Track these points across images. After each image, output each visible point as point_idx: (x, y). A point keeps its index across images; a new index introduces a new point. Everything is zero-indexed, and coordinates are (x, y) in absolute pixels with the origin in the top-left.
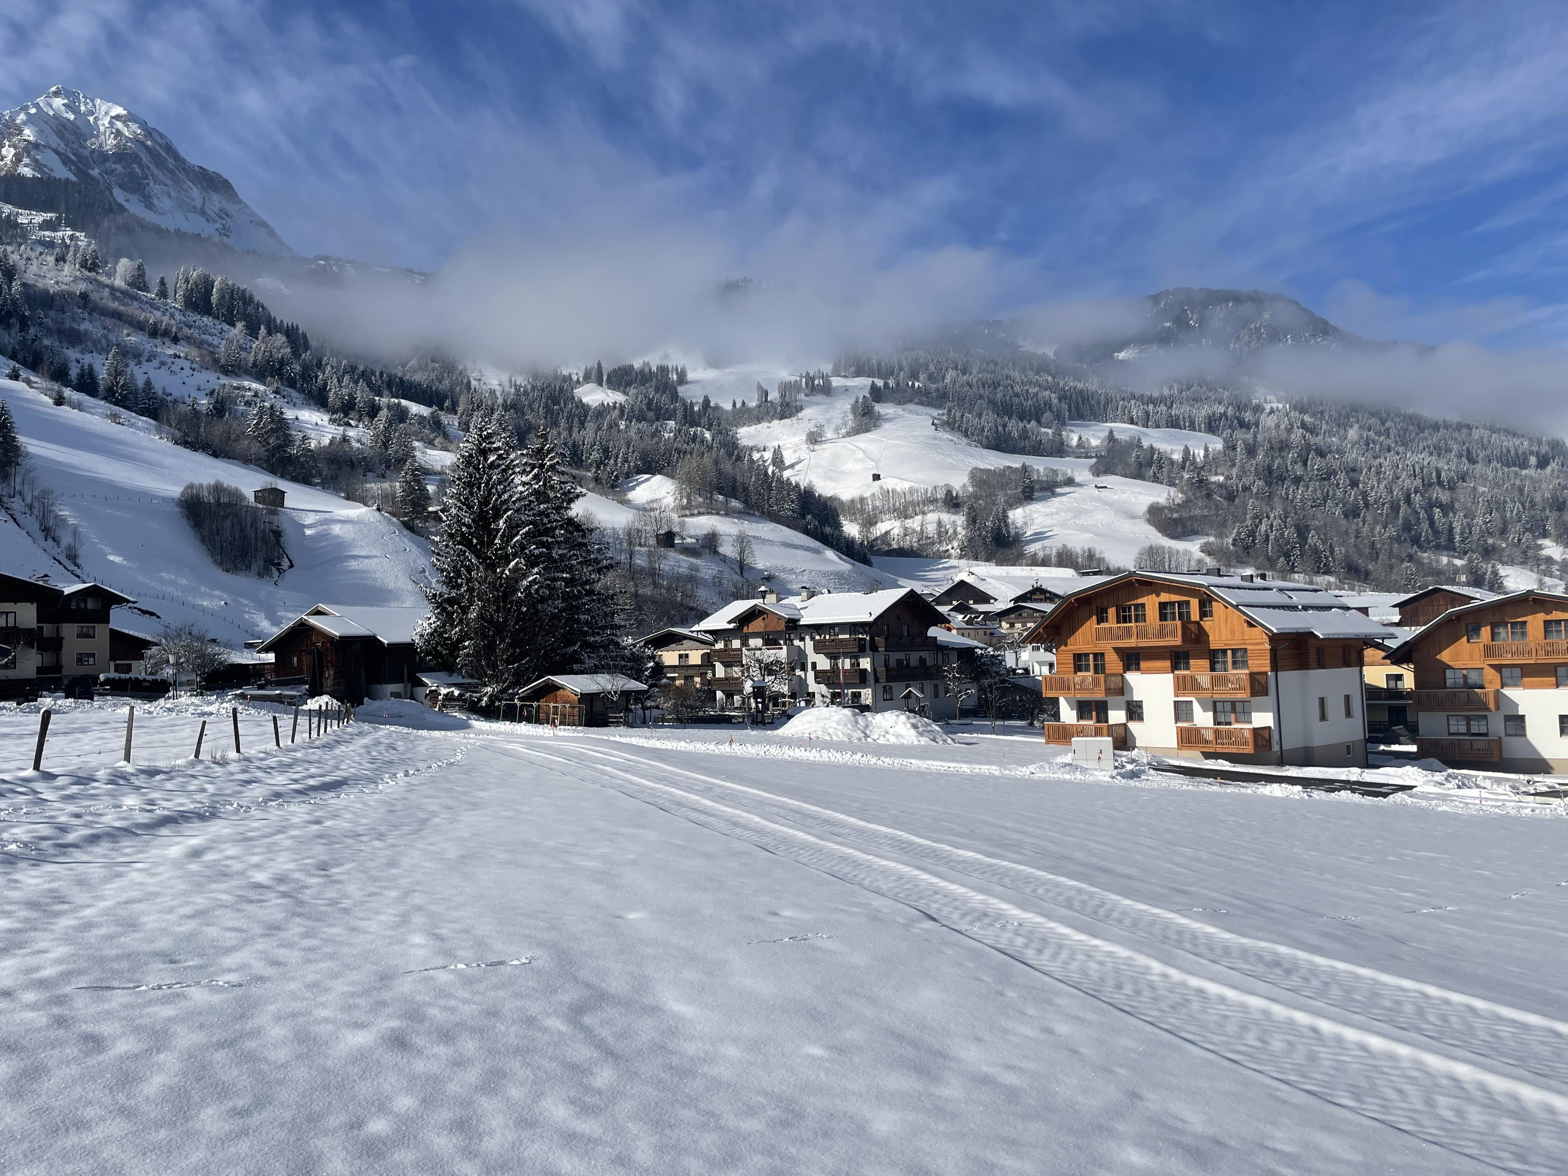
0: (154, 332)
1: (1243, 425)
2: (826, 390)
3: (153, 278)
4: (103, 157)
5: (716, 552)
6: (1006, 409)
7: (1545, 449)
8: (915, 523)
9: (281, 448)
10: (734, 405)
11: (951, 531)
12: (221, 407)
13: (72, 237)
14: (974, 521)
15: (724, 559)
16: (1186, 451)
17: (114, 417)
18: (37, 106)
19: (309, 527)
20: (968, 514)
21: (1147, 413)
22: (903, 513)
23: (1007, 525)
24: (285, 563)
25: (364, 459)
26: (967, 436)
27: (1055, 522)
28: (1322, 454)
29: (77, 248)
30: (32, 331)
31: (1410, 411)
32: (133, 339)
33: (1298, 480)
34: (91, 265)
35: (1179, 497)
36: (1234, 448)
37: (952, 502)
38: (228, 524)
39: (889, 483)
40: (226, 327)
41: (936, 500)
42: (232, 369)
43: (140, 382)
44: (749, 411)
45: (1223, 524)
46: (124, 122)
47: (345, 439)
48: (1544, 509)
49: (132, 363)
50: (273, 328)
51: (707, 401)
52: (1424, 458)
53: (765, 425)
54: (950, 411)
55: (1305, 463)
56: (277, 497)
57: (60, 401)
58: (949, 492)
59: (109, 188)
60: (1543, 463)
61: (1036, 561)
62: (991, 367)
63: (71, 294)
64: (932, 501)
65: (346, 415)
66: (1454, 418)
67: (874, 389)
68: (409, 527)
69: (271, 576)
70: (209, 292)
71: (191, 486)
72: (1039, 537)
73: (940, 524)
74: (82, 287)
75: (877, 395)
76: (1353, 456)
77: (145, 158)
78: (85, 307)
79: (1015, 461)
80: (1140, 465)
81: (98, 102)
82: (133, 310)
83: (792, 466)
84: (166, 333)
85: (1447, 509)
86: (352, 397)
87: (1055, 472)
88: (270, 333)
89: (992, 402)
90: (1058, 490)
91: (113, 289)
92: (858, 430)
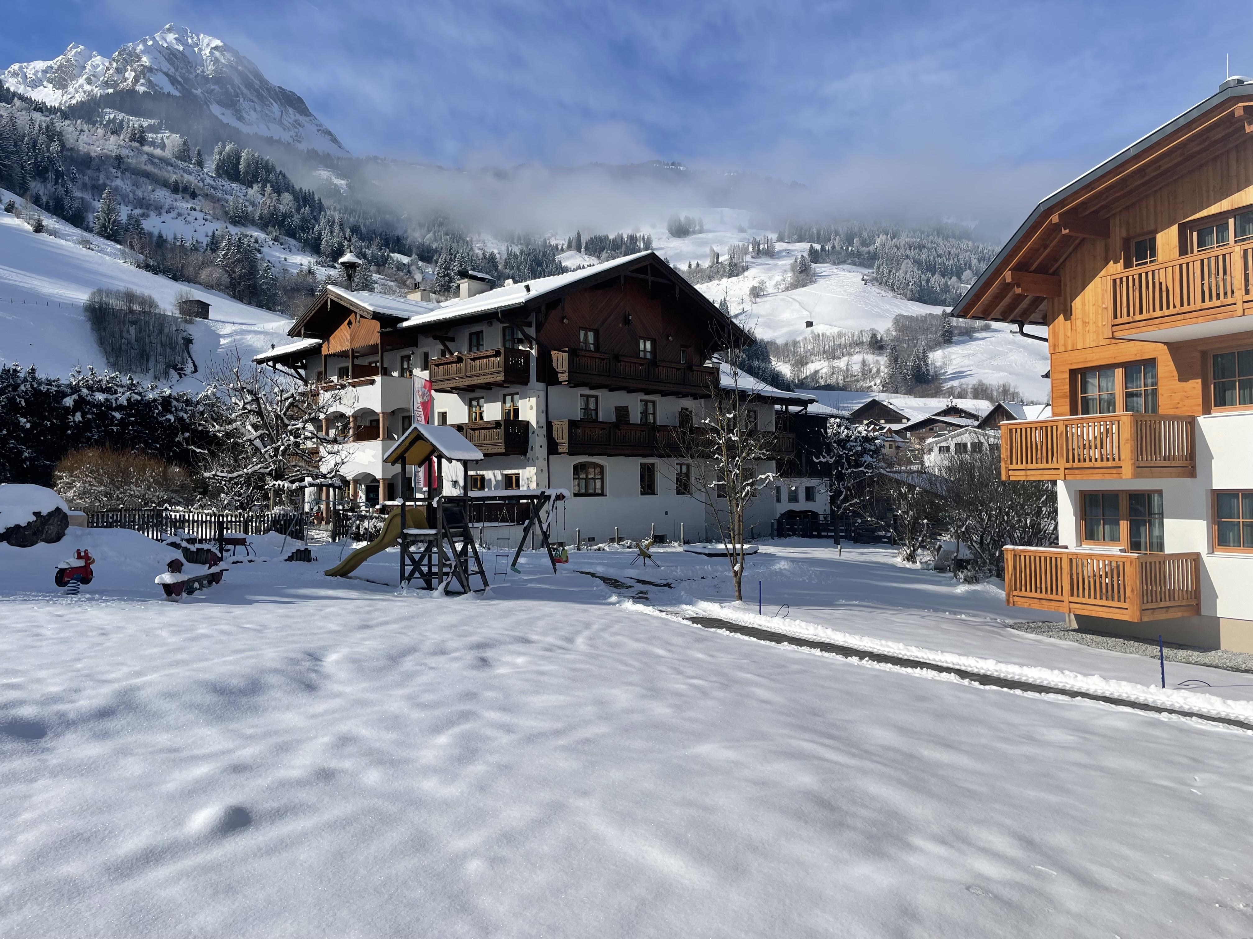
2: (770, 253)
4: (206, 79)
6: (929, 268)
8: (842, 363)
10: (690, 266)
11: (874, 370)
14: (896, 361)
18: (154, 39)
20: (891, 355)
22: (831, 354)
23: (927, 365)
26: (893, 290)
27: (972, 363)
37: (876, 346)
39: (819, 328)
41: (862, 343)
44: (702, 270)
46: (221, 52)
53: (715, 282)
54: (878, 268)
58: (874, 336)
59: (207, 103)
61: (952, 395)
64: (859, 344)
67: (812, 251)
70: (238, 162)
72: (958, 375)
73: (864, 363)
75: (815, 256)
77: (237, 80)
79: (935, 311)
81: (201, 36)
83: (736, 316)
89: (916, 262)
90: (975, 336)
92: (796, 285)
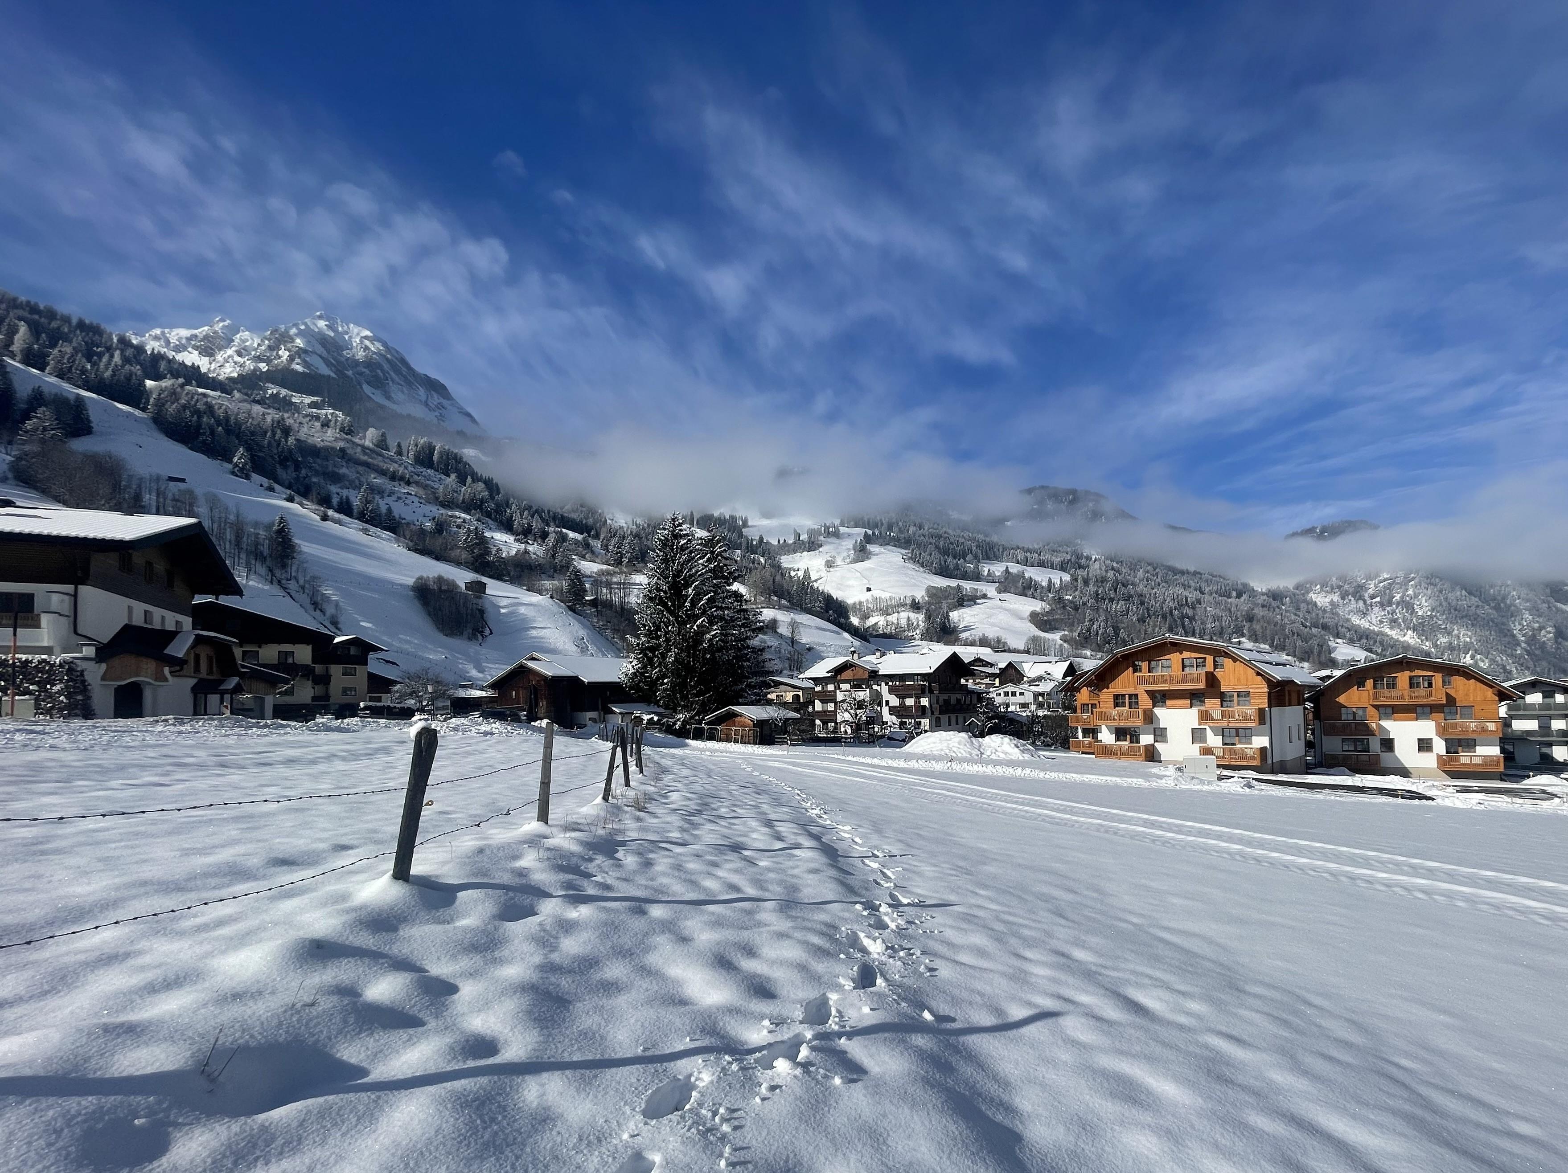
0: (393, 477)
1: (1080, 567)
2: (837, 535)
3: (393, 444)
4: (356, 363)
5: (776, 632)
6: (945, 552)
7: (1240, 587)
8: (893, 618)
9: (482, 556)
10: (779, 541)
11: (915, 624)
12: (441, 527)
13: (332, 414)
14: (930, 618)
15: (781, 636)
16: (1050, 580)
17: (365, 531)
18: (306, 324)
19: (503, 607)
20: (926, 613)
21: (1027, 558)
22: (886, 612)
23: (949, 621)
24: (487, 632)
25: (539, 565)
26: (923, 566)
27: (976, 620)
28: (1125, 585)
29: (336, 421)
30: (303, 472)
31: (1169, 564)
32: (378, 481)
33: (1112, 600)
34: (348, 431)
35: (1047, 608)
36: (1076, 580)
37: (915, 606)
38: (447, 603)
39: (876, 593)
40: (443, 477)
41: (906, 605)
42: (448, 504)
43: (384, 509)
44: (788, 545)
45: (1072, 624)
46: (371, 341)
47: (526, 552)
48: (1242, 621)
49: (377, 497)
50: (476, 478)
51: (761, 539)
52: (1180, 591)
53: (798, 554)
54: (913, 550)
55: (1116, 591)
56: (479, 588)
57: (325, 518)
58: (914, 600)
59: (360, 384)
60: (1239, 596)
61: (957, 642)
62: (935, 526)
63: (333, 448)
64: (903, 605)
65: (526, 537)
66: (1192, 569)
67: (866, 535)
68: (572, 609)
69: (477, 640)
70: (431, 453)
71: (420, 578)
72: (967, 629)
73: (908, 619)
74: (341, 444)
75: (868, 539)
76: (1141, 588)
77: (386, 367)
78: (343, 458)
79: (953, 583)
80: (1024, 588)
81: (352, 325)
82: (377, 461)
83: (816, 581)
84: (402, 479)
85: (1192, 619)
86: (530, 526)
87: (976, 590)
88: (473, 481)
89: (937, 547)
90: (978, 601)
91: (363, 447)
92: (856, 561)
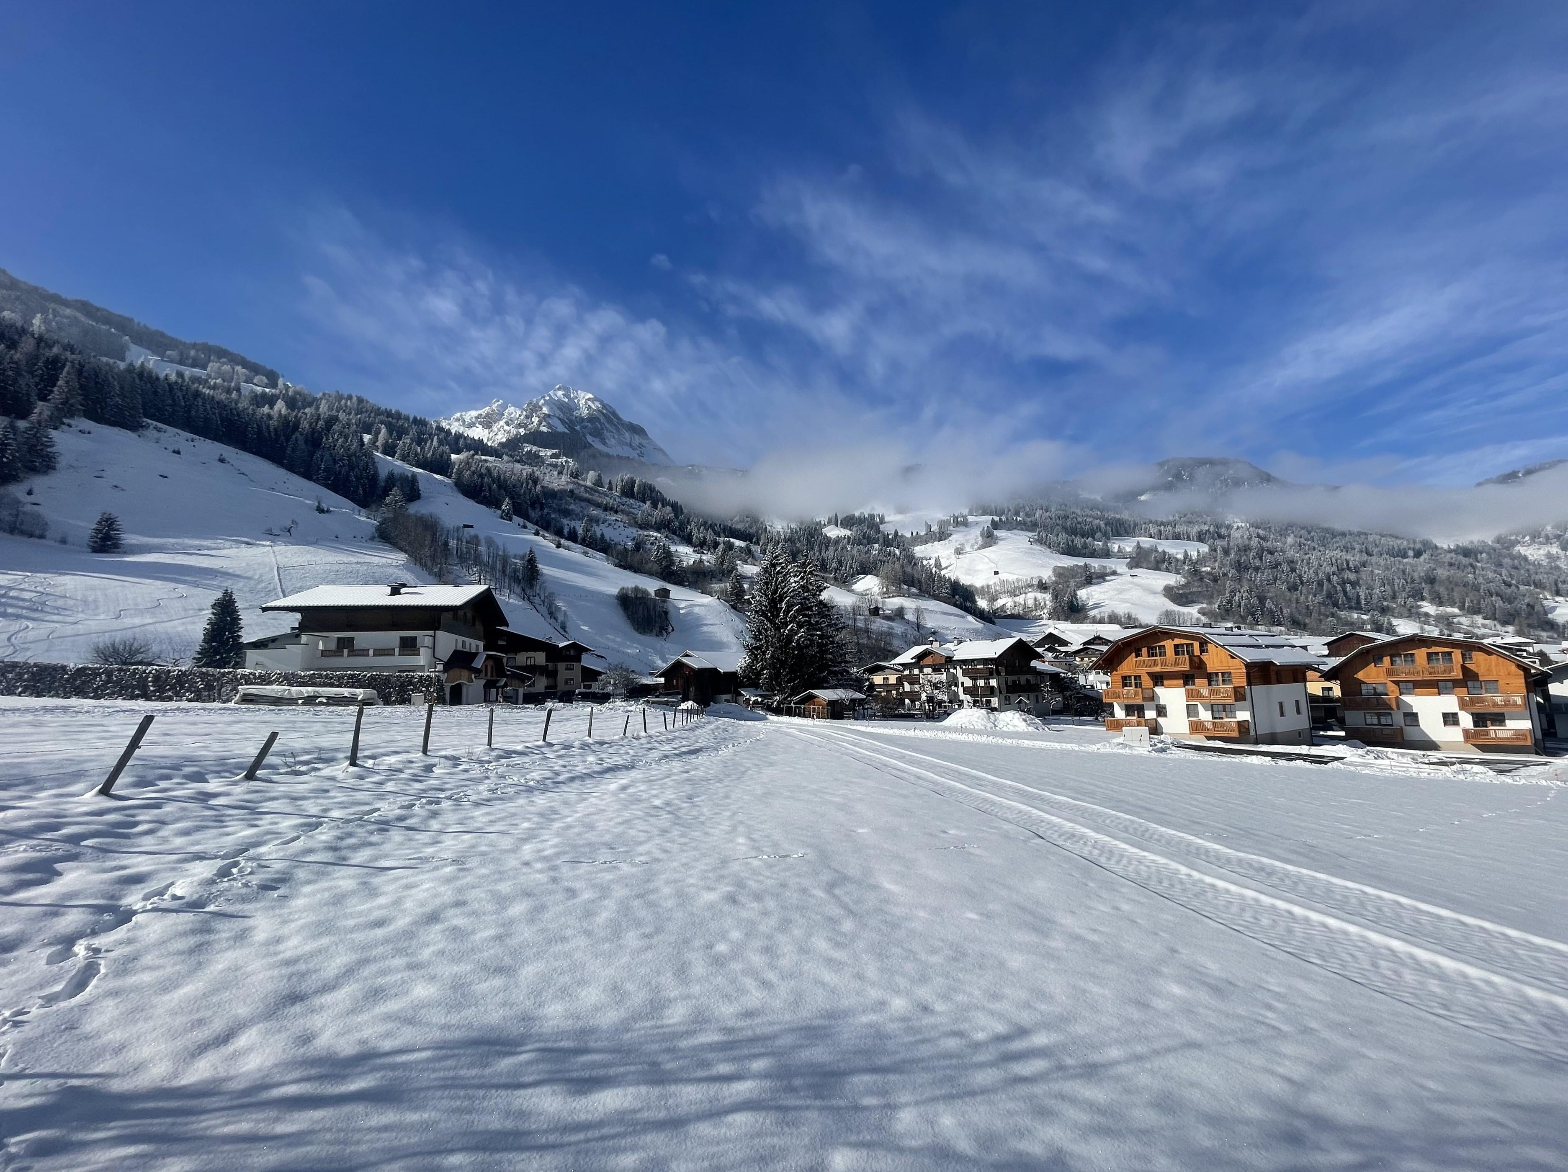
0: (606, 508)
1: (1220, 536)
2: (965, 524)
3: (605, 480)
4: (582, 420)
5: (903, 618)
6: (1073, 531)
7: (1418, 546)
8: (1020, 599)
9: (668, 567)
10: (912, 534)
11: (1042, 604)
12: (639, 546)
13: (566, 462)
14: (1057, 598)
15: (908, 622)
16: (1186, 553)
17: (586, 554)
18: (549, 395)
19: (682, 609)
20: (1053, 593)
21: (1160, 531)
22: (1013, 593)
23: (1077, 599)
24: (670, 629)
25: (711, 571)
26: (1050, 547)
27: (1106, 597)
28: (1271, 553)
29: (569, 466)
30: (546, 511)
31: (1326, 525)
32: (595, 512)
33: (1257, 569)
34: (575, 475)
35: (1183, 581)
36: (1215, 550)
37: (1042, 587)
38: (641, 607)
39: (1003, 576)
40: (641, 504)
41: (1033, 585)
42: (645, 526)
43: (599, 534)
44: (921, 537)
45: (1212, 597)
46: (592, 401)
47: (701, 561)
48: (1420, 583)
49: (594, 525)
50: (665, 503)
51: (896, 533)
52: (1337, 554)
53: (930, 544)
54: (1039, 533)
55: (1261, 559)
56: (666, 593)
57: (559, 546)
58: (1040, 581)
59: (584, 436)
60: (1418, 554)
61: (1095, 621)
62: (1063, 507)
63: (565, 491)
64: (1031, 586)
65: (702, 548)
66: (1356, 529)
67: (993, 522)
68: (734, 607)
69: (662, 635)
70: (633, 486)
71: (623, 589)
72: (1097, 606)
73: (1035, 599)
74: (571, 487)
75: (995, 525)
76: (1291, 553)
77: (602, 419)
78: (572, 497)
79: (1080, 562)
80: (1158, 562)
81: (579, 392)
82: (596, 498)
83: (946, 568)
84: (612, 509)
85: (1354, 584)
86: (705, 538)
87: (1105, 567)
88: (663, 506)
89: (1065, 528)
90: (1107, 578)
91: (586, 487)
92: (983, 547)
